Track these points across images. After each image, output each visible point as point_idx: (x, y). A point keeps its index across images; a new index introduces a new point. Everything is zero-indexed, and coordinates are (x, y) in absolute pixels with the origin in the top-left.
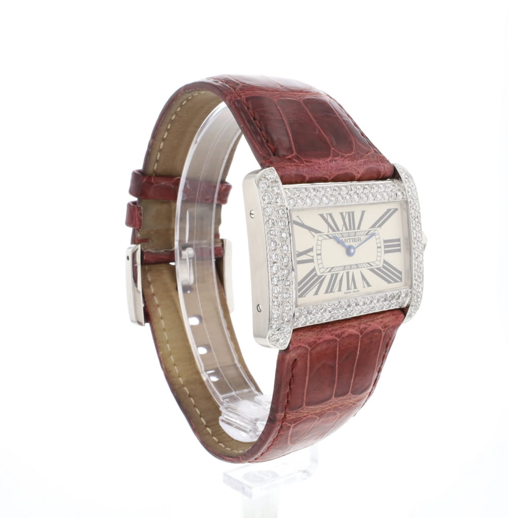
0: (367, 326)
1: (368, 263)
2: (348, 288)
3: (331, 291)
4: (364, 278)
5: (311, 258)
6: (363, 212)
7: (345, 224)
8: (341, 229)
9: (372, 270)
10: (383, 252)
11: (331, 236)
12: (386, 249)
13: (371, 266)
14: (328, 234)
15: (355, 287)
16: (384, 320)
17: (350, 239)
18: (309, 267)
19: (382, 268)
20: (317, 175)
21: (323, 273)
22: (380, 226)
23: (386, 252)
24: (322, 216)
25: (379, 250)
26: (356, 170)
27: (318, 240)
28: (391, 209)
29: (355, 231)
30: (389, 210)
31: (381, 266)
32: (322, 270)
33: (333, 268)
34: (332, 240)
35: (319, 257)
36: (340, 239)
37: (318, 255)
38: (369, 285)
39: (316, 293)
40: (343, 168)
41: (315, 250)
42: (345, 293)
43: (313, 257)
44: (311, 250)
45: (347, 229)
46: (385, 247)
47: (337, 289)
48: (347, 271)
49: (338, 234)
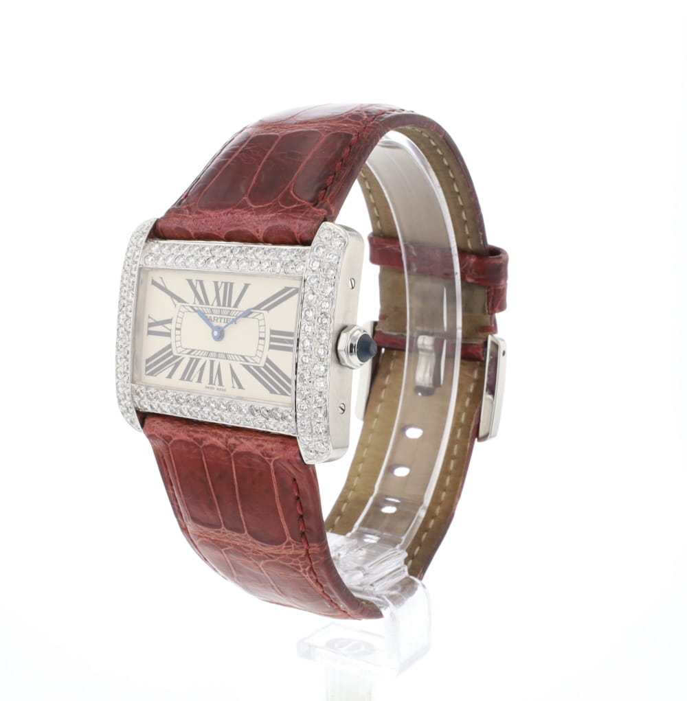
0: (237, 443)
1: (243, 357)
2: (211, 382)
3: (188, 379)
4: (234, 375)
5: (168, 331)
6: (246, 286)
7: (217, 297)
8: (211, 304)
9: (247, 367)
10: (267, 346)
11: (196, 309)
12: (272, 343)
13: (247, 361)
14: (194, 305)
15: (221, 384)
16: (265, 444)
17: (221, 318)
18: (164, 341)
19: (262, 368)
20: (201, 231)
21: (180, 353)
22: (268, 309)
23: (271, 347)
24: (190, 281)
25: (262, 342)
26: (255, 227)
27: (179, 311)
28: (292, 288)
29: (230, 309)
30: (287, 289)
31: (262, 364)
32: (180, 350)
33: (193, 350)
34: (196, 314)
35: (178, 332)
36: (209, 316)
37: (177, 329)
38: (240, 387)
39: (170, 376)
40: (238, 223)
41: (174, 321)
42: (206, 387)
43: (170, 330)
44: (170, 321)
45: (219, 304)
46: (272, 340)
47: (196, 379)
48: (212, 359)
49: (205, 309)
